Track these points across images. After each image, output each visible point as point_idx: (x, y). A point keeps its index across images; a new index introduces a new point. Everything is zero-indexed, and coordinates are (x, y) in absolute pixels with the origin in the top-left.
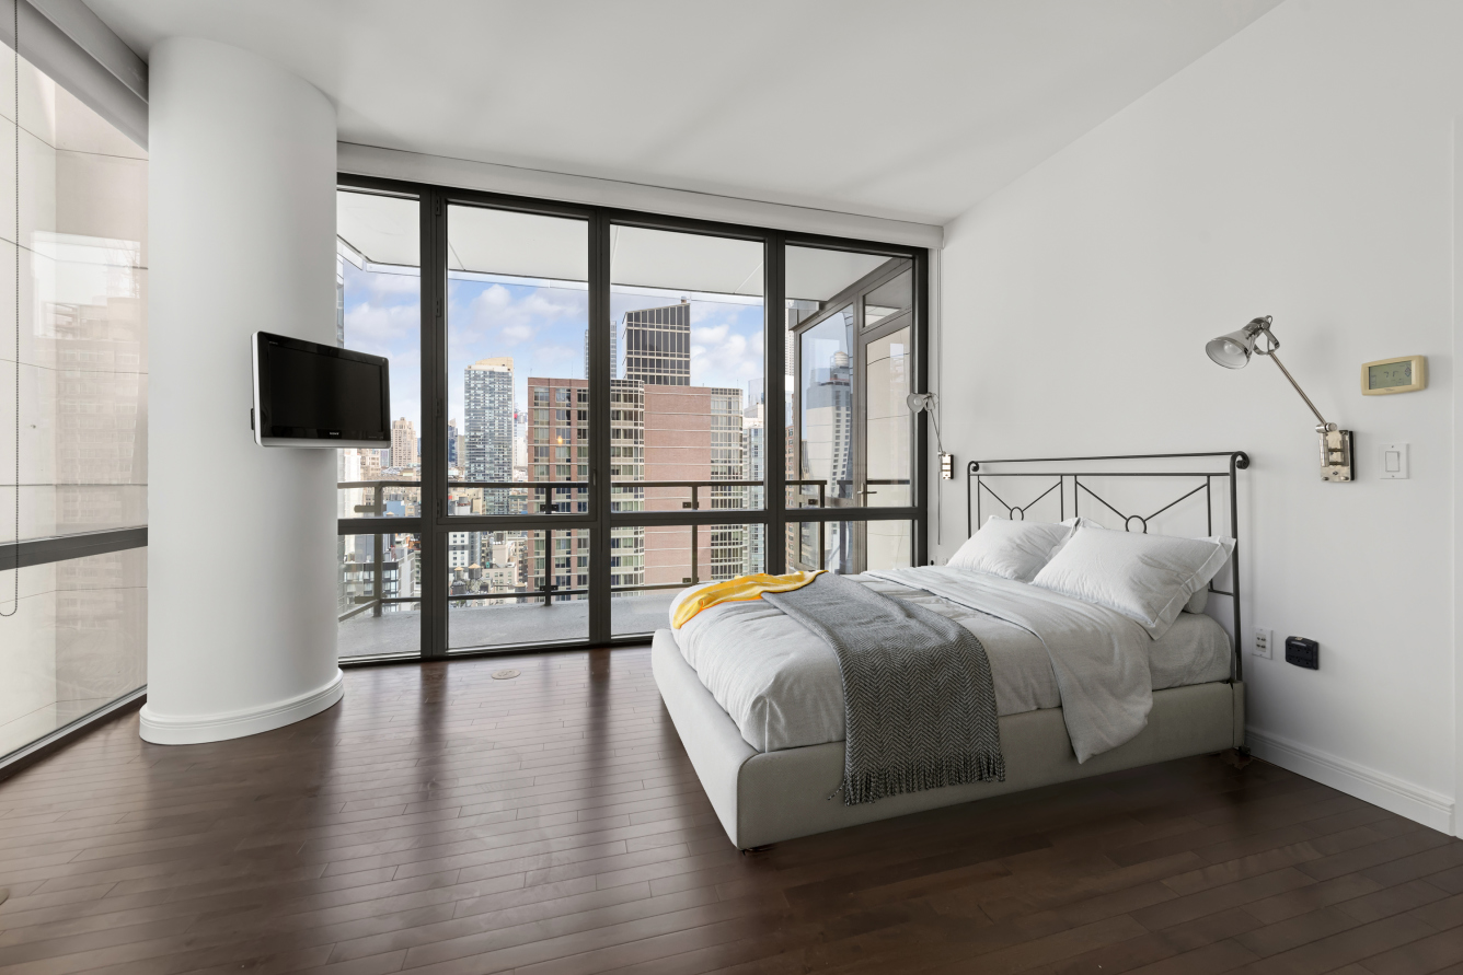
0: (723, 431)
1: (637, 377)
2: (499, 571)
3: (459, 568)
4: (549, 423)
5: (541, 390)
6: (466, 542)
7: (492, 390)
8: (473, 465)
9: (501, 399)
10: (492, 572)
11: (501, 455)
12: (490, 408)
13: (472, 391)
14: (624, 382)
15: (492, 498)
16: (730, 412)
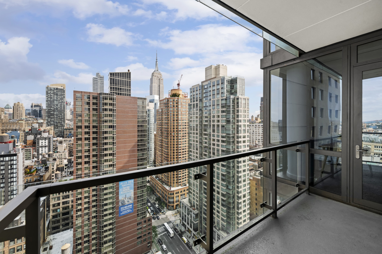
0: (141, 110)
1: (114, 93)
2: (60, 154)
3: (44, 153)
4: (82, 106)
5: (78, 95)
6: (47, 144)
7: (57, 95)
8: (49, 119)
9: (61, 97)
10: (58, 154)
11: (61, 116)
12: (56, 100)
13: (49, 94)
14: (109, 94)
15: (57, 130)
16: (143, 105)
